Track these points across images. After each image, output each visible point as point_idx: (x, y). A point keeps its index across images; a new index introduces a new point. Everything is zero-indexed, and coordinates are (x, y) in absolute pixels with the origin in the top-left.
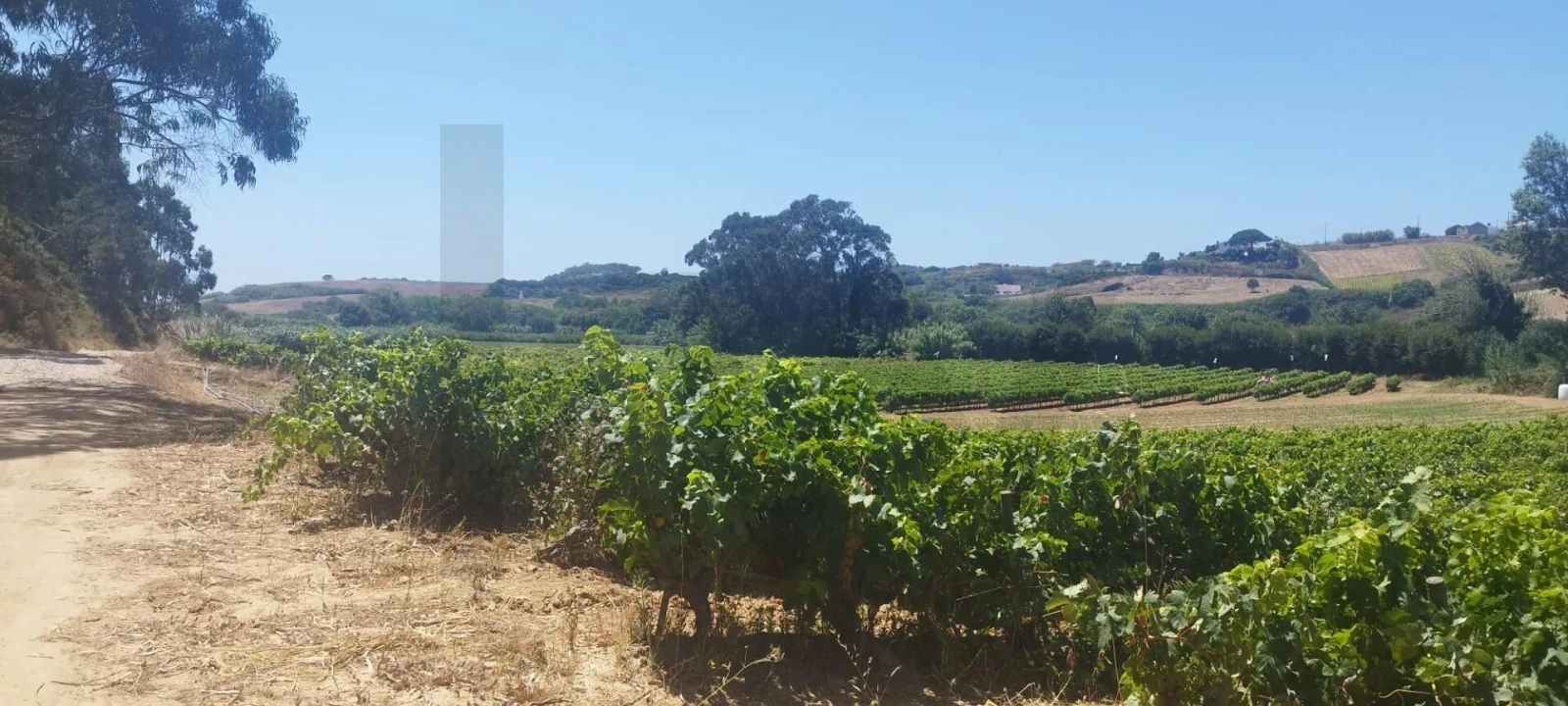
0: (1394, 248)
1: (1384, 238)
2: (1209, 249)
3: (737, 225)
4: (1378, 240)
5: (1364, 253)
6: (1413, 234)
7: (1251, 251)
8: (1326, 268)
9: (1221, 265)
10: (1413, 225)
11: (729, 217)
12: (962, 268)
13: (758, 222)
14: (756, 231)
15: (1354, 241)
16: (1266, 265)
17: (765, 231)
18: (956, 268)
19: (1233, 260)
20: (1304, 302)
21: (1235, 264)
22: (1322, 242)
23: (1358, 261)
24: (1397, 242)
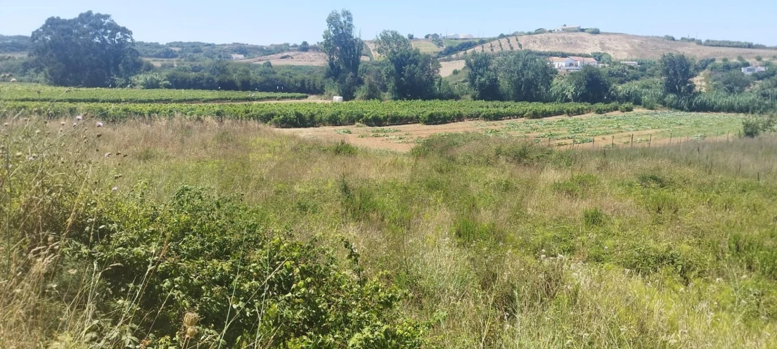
3: (53, 23)
6: (412, 37)
10: (411, 34)
11: (49, 19)
12: (225, 45)
13: (64, 22)
14: (61, 26)
17: (65, 27)
18: (221, 45)
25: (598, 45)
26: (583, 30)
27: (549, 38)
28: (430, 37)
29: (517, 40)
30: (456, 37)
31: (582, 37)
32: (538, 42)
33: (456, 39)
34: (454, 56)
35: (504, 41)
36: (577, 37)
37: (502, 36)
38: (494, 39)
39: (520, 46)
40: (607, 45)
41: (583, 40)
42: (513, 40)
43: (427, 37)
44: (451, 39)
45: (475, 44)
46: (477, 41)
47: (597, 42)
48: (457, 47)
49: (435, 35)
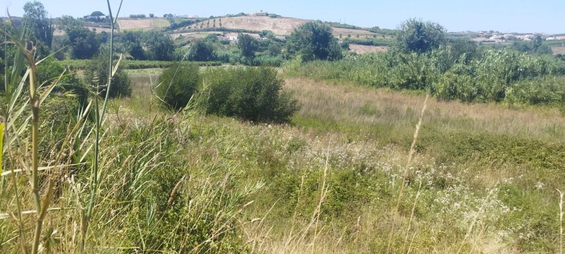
0: (145, 20)
1: (143, 17)
2: (85, 17)
4: (141, 17)
5: (135, 21)
6: (152, 16)
7: (99, 19)
8: (121, 25)
9: (89, 22)
10: (152, 13)
15: (133, 17)
16: (103, 23)
19: (92, 21)
20: (105, 36)
21: (93, 23)
22: (123, 17)
23: (132, 24)
24: (146, 18)
25: (272, 25)
26: (267, 15)
27: (242, 20)
28: (167, 16)
29: (220, 21)
30: (186, 17)
31: (264, 20)
32: (234, 22)
33: (185, 18)
34: (175, 31)
35: (211, 21)
36: (260, 20)
37: (212, 17)
38: (206, 19)
39: (221, 24)
40: (277, 25)
41: (264, 21)
42: (217, 20)
43: (165, 16)
44: (182, 18)
45: (193, 23)
46: (194, 20)
47: (272, 23)
48: (180, 24)
49: (171, 15)
